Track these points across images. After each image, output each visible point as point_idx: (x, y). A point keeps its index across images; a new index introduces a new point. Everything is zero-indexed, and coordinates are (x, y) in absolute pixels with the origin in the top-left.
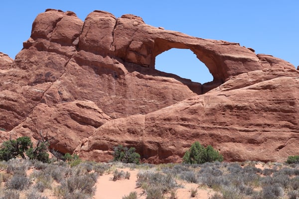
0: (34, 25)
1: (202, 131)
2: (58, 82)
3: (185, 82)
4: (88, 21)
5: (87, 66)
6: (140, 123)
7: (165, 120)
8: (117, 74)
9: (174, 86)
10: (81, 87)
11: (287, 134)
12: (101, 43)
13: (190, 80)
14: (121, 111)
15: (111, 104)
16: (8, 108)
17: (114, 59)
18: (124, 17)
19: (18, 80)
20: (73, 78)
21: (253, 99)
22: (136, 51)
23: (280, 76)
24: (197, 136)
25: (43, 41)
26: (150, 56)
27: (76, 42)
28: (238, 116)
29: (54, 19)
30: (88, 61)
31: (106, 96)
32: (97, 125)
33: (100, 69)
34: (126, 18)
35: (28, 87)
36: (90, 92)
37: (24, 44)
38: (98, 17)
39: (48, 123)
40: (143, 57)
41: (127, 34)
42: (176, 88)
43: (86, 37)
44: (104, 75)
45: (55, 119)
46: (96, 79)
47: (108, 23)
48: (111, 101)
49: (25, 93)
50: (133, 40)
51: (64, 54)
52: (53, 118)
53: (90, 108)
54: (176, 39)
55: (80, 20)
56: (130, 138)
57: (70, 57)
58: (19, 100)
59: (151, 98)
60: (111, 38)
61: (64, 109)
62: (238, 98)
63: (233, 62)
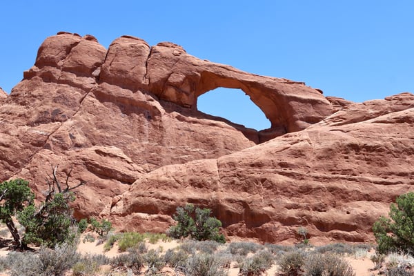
0: (41, 50)
2: (70, 122)
3: (238, 128)
5: (111, 103)
6: (211, 170)
8: (151, 115)
9: (224, 132)
10: (101, 130)
12: (131, 74)
13: (243, 126)
14: (156, 162)
15: (143, 152)
17: (148, 94)
18: (160, 45)
19: (13, 119)
20: (91, 117)
21: (388, 136)
22: (176, 86)
25: (52, 69)
26: (193, 93)
27: (97, 72)
28: (369, 161)
29: (68, 43)
30: (112, 96)
31: (136, 142)
33: (128, 107)
34: (164, 46)
35: (26, 128)
36: (113, 135)
37: (25, 74)
38: (127, 43)
40: (184, 94)
41: (166, 65)
42: (228, 134)
43: (110, 66)
44: (134, 114)
45: (64, 171)
46: (122, 119)
47: (141, 51)
48: (142, 149)
49: (21, 136)
50: (173, 73)
51: (80, 87)
52: (60, 169)
53: (115, 156)
54: (228, 74)
55: (102, 47)
56: (195, 195)
57: (88, 90)
58: (12, 145)
59: (196, 146)
60: (144, 68)
61: (77, 158)
62: (364, 135)
63: (301, 104)
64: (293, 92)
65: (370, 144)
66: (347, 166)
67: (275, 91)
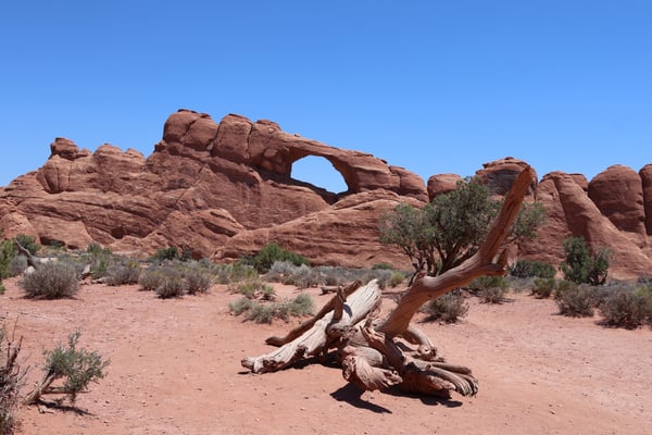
0: (167, 126)
1: (313, 244)
2: (192, 189)
3: (319, 192)
5: (222, 174)
6: (265, 235)
7: (285, 233)
8: (251, 183)
9: (307, 196)
10: (216, 195)
11: (377, 247)
12: (236, 150)
13: (324, 190)
14: (255, 220)
15: (245, 213)
16: (141, 214)
17: (249, 166)
18: (259, 122)
19: (151, 185)
20: (207, 185)
21: (355, 218)
22: (271, 160)
23: (380, 198)
24: (309, 247)
25: (176, 144)
26: (286, 163)
27: (210, 147)
28: (342, 232)
29: (187, 122)
30: (223, 168)
31: (241, 204)
32: (231, 234)
33: (235, 177)
34: (262, 123)
35: (161, 193)
36: (224, 199)
37: (156, 146)
38: (233, 122)
39: (183, 231)
41: (262, 141)
42: (309, 198)
43: (221, 142)
44: (239, 183)
45: (190, 227)
46: (230, 187)
47: (243, 130)
48: (245, 210)
49: (158, 199)
50: (268, 148)
51: (198, 159)
52: (187, 226)
53: (224, 217)
55: (214, 122)
56: (256, 248)
57: (204, 163)
58: (152, 206)
59: (285, 208)
60: (246, 145)
61: (198, 218)
62: (343, 217)
63: (364, 174)
64: (360, 164)
65: (345, 223)
66: (330, 234)
67: (346, 163)
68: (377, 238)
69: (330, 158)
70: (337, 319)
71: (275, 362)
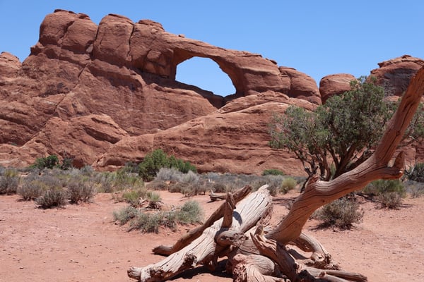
0: (43, 28)
1: (200, 150)
2: (72, 94)
3: (206, 95)
4: (102, 27)
5: (103, 77)
7: (170, 139)
8: (134, 87)
9: (193, 99)
10: (97, 100)
12: (117, 52)
13: (212, 93)
14: (138, 126)
15: (128, 118)
16: (18, 121)
17: (131, 69)
18: (141, 22)
19: (28, 91)
20: (88, 89)
21: (244, 121)
22: (154, 62)
23: (269, 101)
25: (54, 47)
26: (169, 66)
27: (90, 49)
28: (231, 136)
29: (64, 22)
30: (103, 71)
31: (123, 109)
32: (114, 141)
33: (117, 81)
34: (144, 23)
35: (38, 98)
36: (106, 104)
37: (32, 49)
38: (113, 23)
39: (63, 138)
40: (162, 69)
41: (145, 43)
42: (196, 101)
43: (101, 44)
44: (121, 87)
45: (70, 134)
46: (112, 91)
47: (124, 30)
48: (128, 115)
49: (36, 105)
50: (151, 50)
51: (77, 63)
52: (67, 133)
53: (106, 123)
54: (196, 49)
55: (94, 23)
56: (140, 155)
57: (84, 66)
58: (30, 113)
59: (170, 112)
60: (128, 46)
61: (79, 124)
62: (231, 121)
63: (253, 76)
64: (249, 65)
65: (232, 127)
67: (234, 64)
68: (266, 142)
69: (217, 59)
70: (226, 226)
71: (162, 272)
